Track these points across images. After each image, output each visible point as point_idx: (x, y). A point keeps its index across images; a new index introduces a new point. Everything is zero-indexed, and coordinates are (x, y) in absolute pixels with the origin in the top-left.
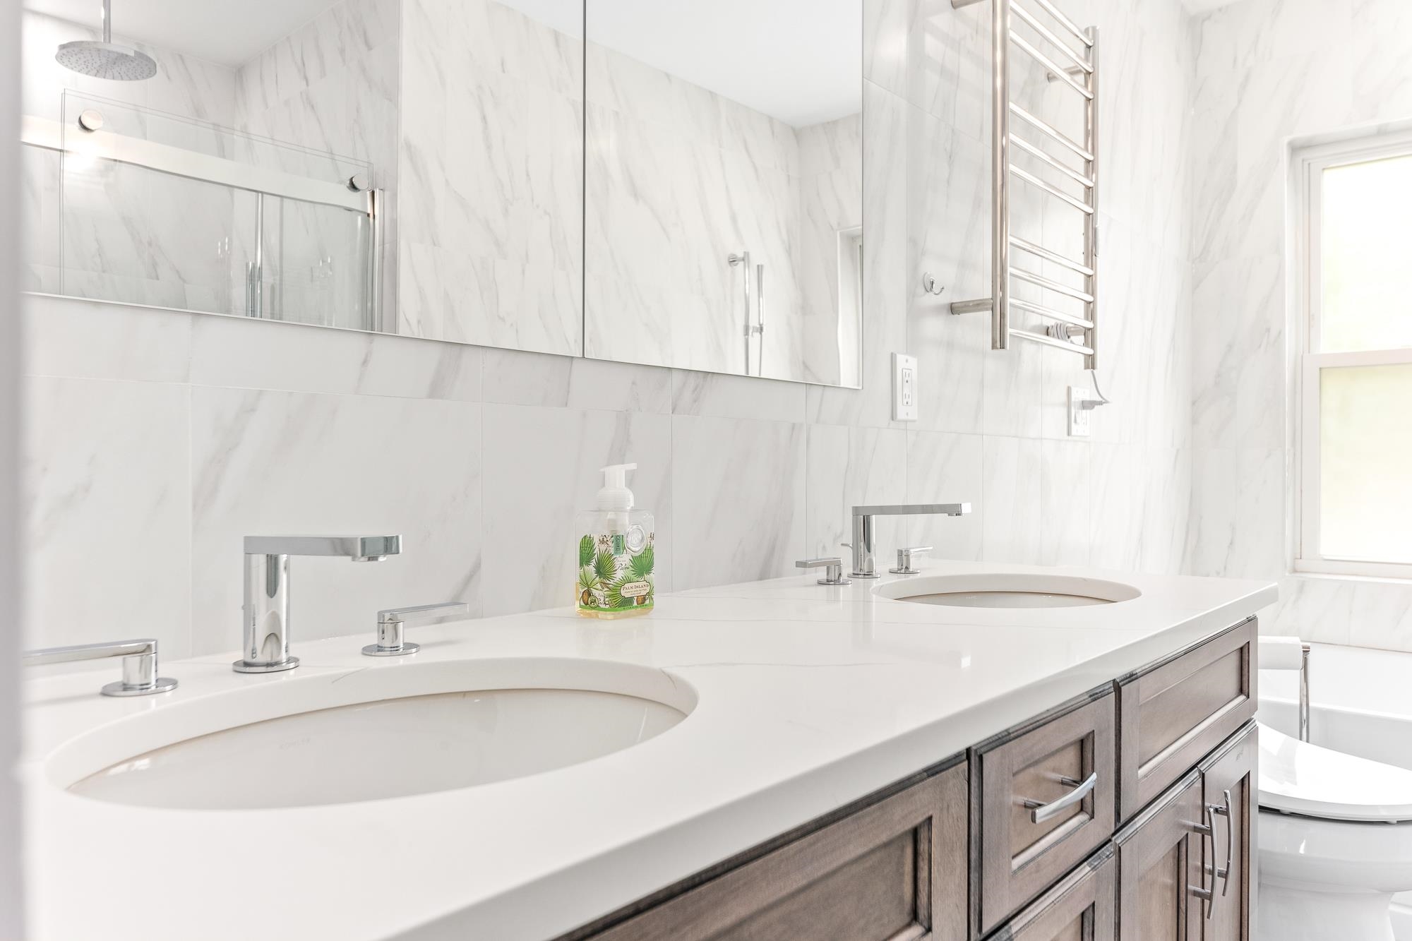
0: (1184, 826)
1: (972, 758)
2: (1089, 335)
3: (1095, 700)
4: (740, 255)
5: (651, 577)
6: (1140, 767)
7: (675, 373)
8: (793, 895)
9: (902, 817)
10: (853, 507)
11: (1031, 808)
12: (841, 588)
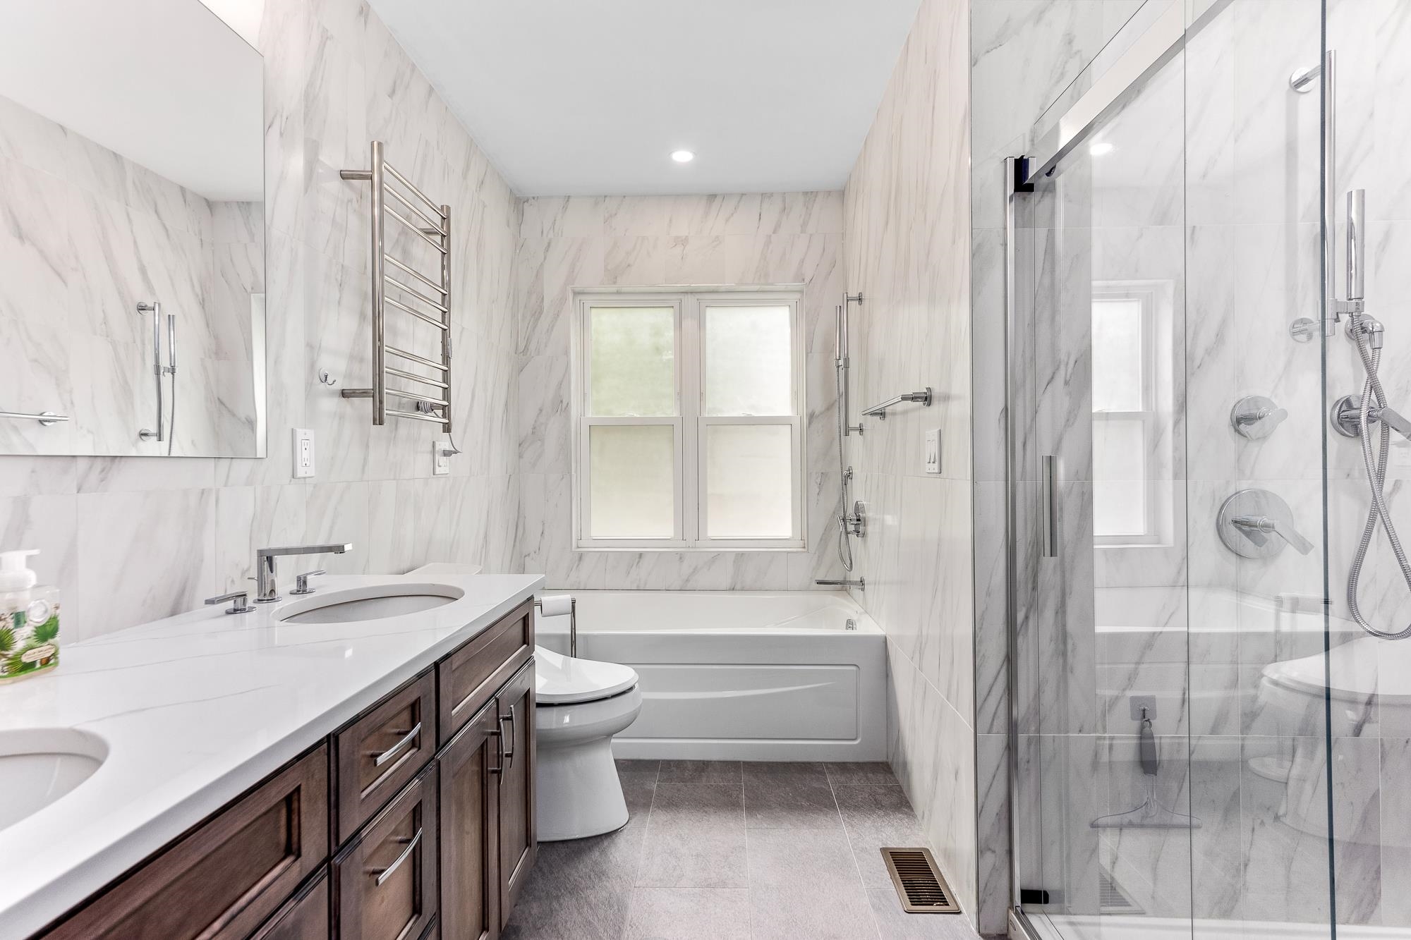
0: (484, 734)
1: (332, 740)
2: (446, 410)
3: (421, 677)
4: (150, 305)
5: (57, 639)
6: (453, 709)
7: (80, 461)
8: (190, 870)
9: (276, 794)
10: (258, 551)
11: (374, 756)
12: (247, 615)
